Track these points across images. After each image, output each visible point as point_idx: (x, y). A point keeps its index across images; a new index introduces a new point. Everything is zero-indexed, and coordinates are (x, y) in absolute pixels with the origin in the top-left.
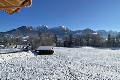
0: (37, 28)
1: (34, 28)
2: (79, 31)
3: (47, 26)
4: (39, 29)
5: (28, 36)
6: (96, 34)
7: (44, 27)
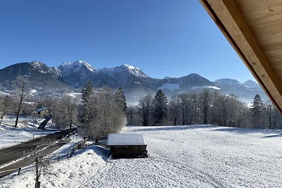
0: (61, 68)
1: (53, 68)
2: (171, 79)
3: (88, 65)
4: (65, 70)
5: (34, 91)
6: (215, 88)
7: (80, 66)
